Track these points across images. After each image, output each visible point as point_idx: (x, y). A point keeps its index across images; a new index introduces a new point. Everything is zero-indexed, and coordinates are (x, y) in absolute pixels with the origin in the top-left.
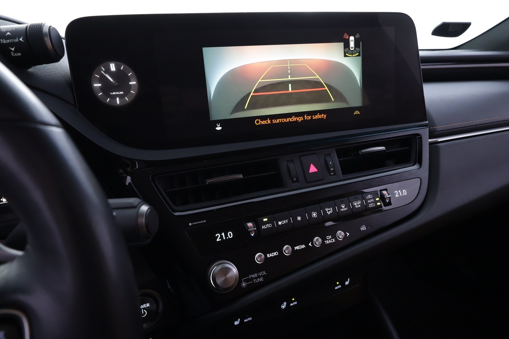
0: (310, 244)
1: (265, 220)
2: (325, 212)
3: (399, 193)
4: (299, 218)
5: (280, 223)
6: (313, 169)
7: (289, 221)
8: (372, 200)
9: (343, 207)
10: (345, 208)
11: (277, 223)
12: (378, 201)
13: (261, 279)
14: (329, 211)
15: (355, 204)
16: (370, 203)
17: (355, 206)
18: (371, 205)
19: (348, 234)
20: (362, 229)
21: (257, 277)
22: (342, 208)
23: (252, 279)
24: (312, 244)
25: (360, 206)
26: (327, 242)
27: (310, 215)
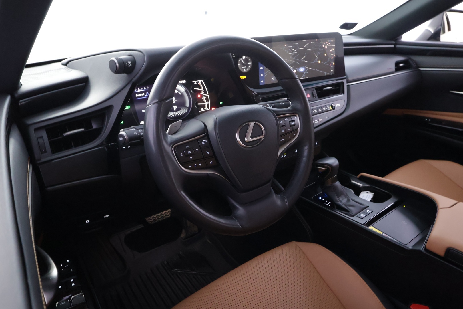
2: (314, 112)
3: (337, 105)
20: (326, 118)
22: (319, 110)
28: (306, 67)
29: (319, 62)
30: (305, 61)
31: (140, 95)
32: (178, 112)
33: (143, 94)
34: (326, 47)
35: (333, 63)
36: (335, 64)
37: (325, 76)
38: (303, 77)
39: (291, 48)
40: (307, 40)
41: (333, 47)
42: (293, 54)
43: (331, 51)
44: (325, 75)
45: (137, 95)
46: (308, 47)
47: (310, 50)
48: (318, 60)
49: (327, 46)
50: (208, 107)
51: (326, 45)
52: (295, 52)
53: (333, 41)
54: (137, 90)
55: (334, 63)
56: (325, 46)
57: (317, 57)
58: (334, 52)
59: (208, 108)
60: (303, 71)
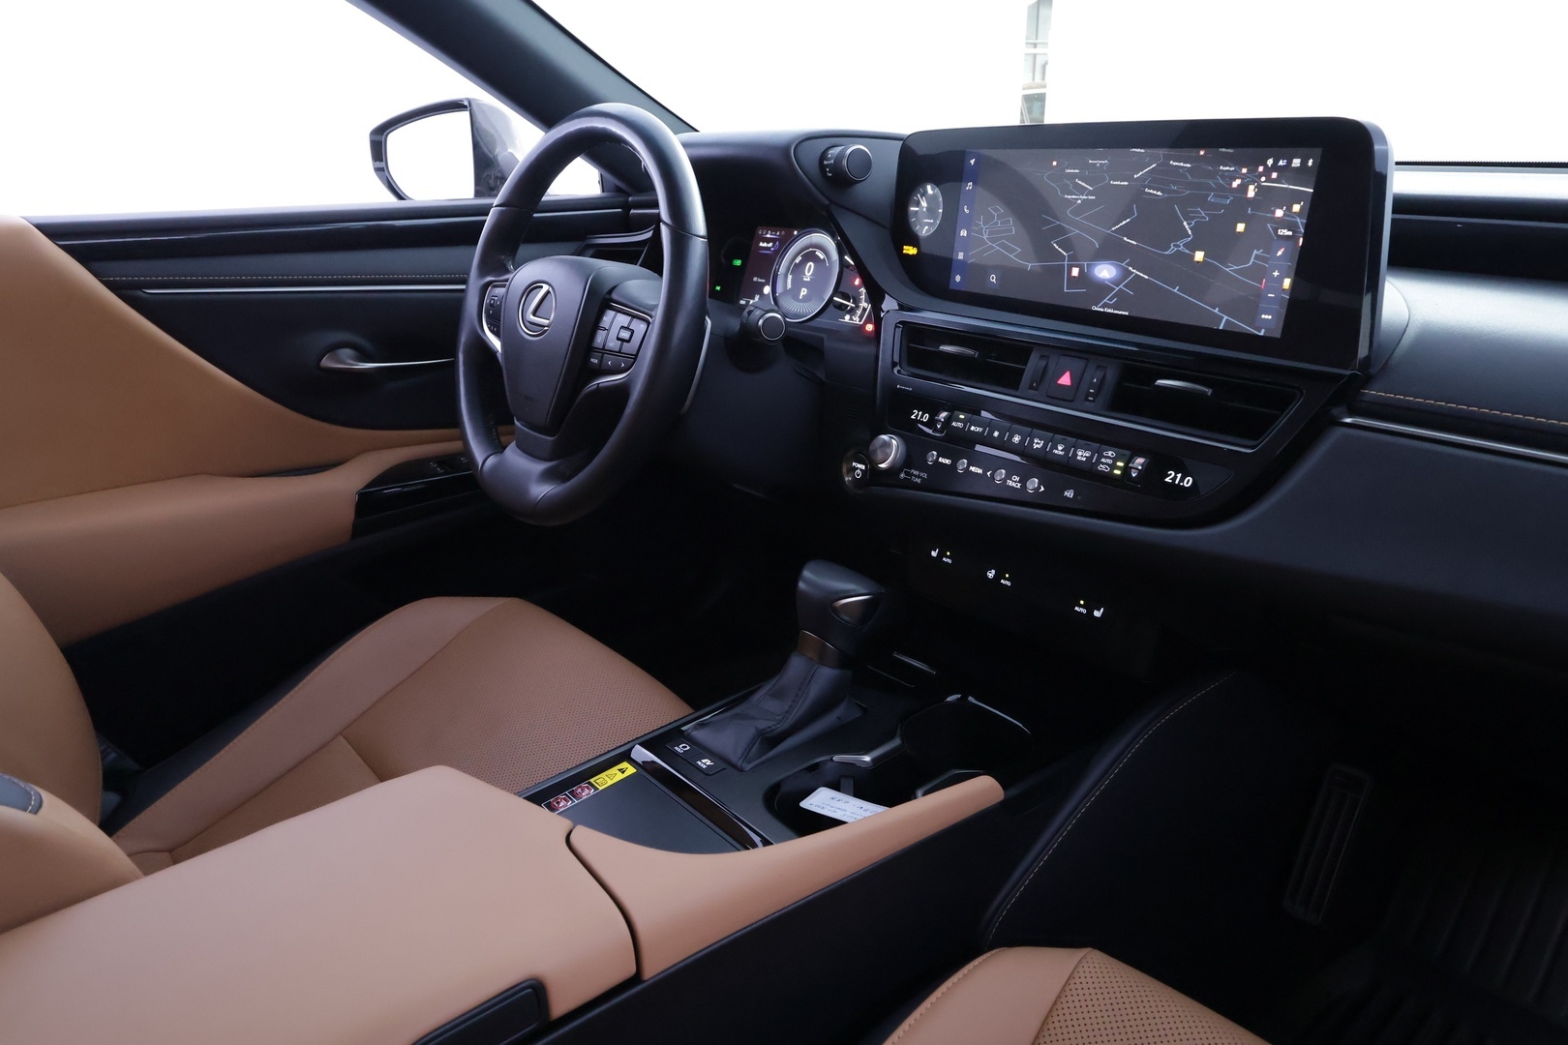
0: (988, 474)
1: (962, 417)
2: (1031, 442)
3: (1175, 477)
4: (996, 434)
5: (973, 428)
6: (1065, 380)
7: (984, 431)
8: (1110, 461)
9: (1060, 448)
10: (1062, 451)
11: (970, 427)
12: (1118, 468)
13: (919, 481)
14: (1037, 443)
15: (1080, 453)
16: (1103, 464)
17: (1077, 455)
18: (1101, 467)
19: (1043, 489)
20: (1066, 493)
21: (918, 476)
22: (1057, 449)
23: (913, 475)
24: (992, 475)
25: (1084, 459)
26: (1010, 483)
27: (1011, 437)
28: (1129, 264)
29: (1199, 256)
30: (1125, 239)
31: (765, 245)
32: (806, 304)
33: (770, 245)
34: (1251, 192)
35: (1280, 280)
36: (1293, 285)
37: (1218, 330)
38: (1109, 306)
39: (1075, 176)
40: (1150, 151)
41: (1296, 197)
42: (1079, 202)
43: (1279, 213)
44: (1221, 328)
45: (761, 244)
46: (1154, 179)
47: (1159, 193)
48: (1194, 247)
49: (1260, 188)
50: (861, 317)
51: (1253, 179)
52: (1090, 193)
53: (1304, 163)
54: (767, 233)
55: (1287, 283)
56: (1243, 188)
57: (1190, 232)
58: (1301, 222)
59: (860, 321)
60: (1109, 280)
